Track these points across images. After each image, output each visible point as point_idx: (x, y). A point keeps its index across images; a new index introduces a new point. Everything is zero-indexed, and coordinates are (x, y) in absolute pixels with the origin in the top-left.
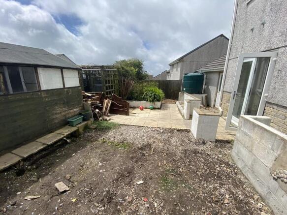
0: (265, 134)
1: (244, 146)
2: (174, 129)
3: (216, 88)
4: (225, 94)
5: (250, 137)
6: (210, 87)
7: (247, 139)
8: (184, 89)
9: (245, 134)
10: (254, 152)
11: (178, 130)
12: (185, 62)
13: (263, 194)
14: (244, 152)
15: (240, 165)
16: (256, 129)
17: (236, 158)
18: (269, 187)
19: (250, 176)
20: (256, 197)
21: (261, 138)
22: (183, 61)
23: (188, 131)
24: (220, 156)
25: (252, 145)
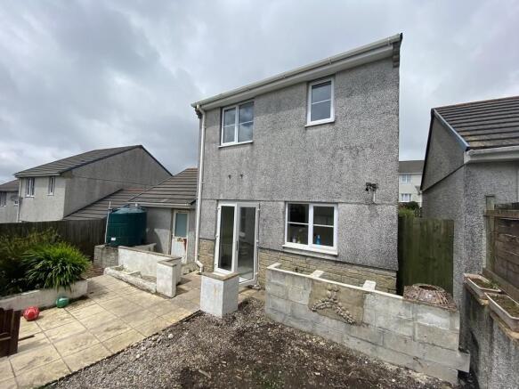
0: (296, 279)
1: (279, 297)
2: (181, 321)
3: (169, 232)
4: (203, 242)
5: (282, 286)
6: (156, 230)
7: (280, 289)
8: (113, 239)
9: (278, 285)
10: (291, 298)
11: (188, 319)
12: (76, 179)
13: (310, 331)
14: (280, 303)
15: (279, 319)
16: (287, 277)
17: (272, 314)
18: (312, 321)
19: (293, 323)
20: (308, 336)
21: (294, 283)
22: (72, 177)
23: (200, 314)
24: (258, 322)
25: (287, 293)
